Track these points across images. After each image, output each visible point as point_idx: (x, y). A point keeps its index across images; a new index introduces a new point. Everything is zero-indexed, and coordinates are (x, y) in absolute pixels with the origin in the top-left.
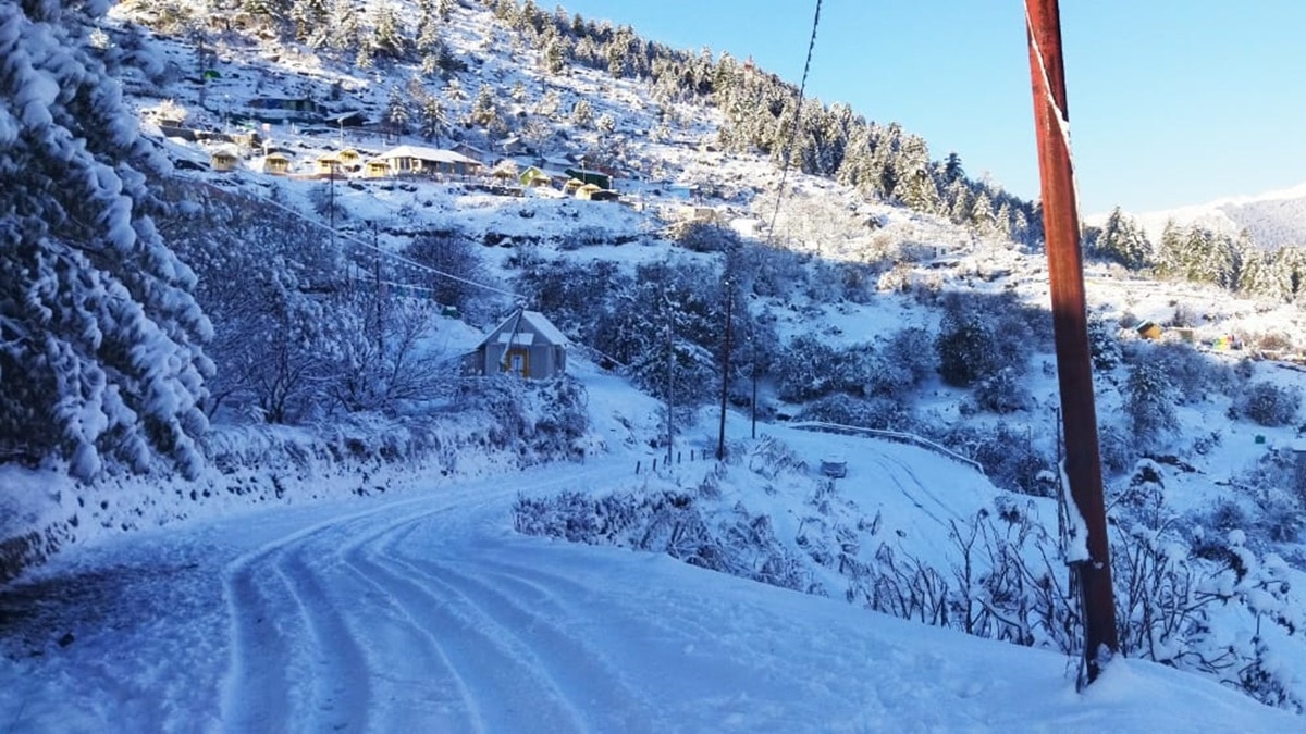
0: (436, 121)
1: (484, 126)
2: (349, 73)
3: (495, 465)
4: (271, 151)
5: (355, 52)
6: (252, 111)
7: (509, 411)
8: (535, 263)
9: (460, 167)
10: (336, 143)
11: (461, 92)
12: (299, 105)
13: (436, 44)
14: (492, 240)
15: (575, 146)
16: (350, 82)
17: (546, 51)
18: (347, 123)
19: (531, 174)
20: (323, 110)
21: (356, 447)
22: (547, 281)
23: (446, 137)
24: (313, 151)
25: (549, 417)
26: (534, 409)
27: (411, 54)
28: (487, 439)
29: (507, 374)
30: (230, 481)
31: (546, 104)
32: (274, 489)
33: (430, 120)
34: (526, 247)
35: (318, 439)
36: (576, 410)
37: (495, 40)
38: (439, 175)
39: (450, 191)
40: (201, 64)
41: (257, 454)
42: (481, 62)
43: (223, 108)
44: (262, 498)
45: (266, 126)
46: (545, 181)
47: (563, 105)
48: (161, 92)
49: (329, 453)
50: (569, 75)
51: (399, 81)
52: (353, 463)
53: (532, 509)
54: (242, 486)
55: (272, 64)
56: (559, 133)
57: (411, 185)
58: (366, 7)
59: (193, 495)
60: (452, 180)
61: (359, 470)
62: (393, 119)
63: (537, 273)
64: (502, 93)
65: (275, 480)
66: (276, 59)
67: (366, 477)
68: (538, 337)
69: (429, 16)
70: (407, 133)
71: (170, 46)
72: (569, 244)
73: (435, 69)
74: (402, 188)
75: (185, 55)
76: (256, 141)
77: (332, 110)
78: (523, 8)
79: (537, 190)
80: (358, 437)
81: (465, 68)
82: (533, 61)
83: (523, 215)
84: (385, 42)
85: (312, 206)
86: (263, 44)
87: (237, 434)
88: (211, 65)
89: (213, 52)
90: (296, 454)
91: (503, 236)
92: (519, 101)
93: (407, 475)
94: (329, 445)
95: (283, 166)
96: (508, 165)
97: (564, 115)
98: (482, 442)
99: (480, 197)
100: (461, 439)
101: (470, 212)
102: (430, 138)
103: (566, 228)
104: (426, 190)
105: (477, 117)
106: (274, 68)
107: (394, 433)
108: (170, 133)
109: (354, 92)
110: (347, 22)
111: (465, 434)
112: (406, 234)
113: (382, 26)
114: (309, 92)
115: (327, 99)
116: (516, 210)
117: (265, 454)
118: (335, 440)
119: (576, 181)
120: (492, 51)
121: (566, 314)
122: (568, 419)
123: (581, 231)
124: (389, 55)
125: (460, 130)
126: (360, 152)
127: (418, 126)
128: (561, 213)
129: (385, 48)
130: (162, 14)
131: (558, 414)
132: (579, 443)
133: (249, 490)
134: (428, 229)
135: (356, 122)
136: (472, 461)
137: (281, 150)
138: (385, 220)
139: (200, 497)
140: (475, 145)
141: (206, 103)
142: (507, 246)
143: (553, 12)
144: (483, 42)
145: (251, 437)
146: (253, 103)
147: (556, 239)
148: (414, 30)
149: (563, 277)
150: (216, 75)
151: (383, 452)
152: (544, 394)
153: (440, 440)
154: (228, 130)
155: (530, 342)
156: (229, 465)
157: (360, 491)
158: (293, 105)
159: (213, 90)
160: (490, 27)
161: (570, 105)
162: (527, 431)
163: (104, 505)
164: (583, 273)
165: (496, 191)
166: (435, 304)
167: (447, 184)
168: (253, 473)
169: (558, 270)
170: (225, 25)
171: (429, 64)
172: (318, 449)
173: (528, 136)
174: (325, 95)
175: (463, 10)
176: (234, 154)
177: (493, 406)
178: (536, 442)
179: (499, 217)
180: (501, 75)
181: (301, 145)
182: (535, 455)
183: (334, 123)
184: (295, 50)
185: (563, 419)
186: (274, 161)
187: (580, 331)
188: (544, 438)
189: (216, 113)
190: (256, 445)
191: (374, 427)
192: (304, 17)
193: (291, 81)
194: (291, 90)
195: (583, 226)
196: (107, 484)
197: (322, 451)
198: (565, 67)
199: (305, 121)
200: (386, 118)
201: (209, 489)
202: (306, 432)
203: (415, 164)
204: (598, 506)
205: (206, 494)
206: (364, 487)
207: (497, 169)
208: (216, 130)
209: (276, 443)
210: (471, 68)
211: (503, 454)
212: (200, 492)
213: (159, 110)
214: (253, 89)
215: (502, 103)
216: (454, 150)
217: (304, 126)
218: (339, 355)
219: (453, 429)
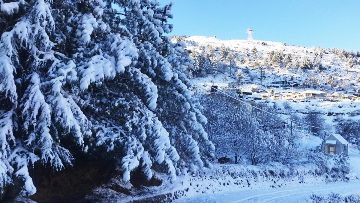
0: (316, 83)
1: (330, 83)
2: (296, 73)
3: (317, 181)
4: (276, 94)
5: (298, 68)
6: (272, 85)
7: (322, 164)
8: (342, 120)
9: (322, 95)
10: (291, 91)
11: (324, 75)
12: (283, 82)
13: (318, 64)
14: (330, 114)
15: (357, 87)
16: (295, 76)
17: (348, 62)
18: (294, 86)
19: (342, 96)
20: (289, 83)
21: (272, 173)
22: (345, 126)
23: (320, 88)
24: (286, 93)
25: (336, 167)
26: (331, 164)
27: (312, 67)
28: (315, 173)
29: (321, 152)
30: (235, 181)
31: (348, 76)
32: (247, 184)
33: (315, 83)
34: (340, 116)
35: (261, 170)
36: (345, 165)
37: (334, 61)
38: (316, 97)
39: (319, 101)
40: (261, 75)
41: (243, 173)
42: (330, 67)
43: (266, 85)
44: (244, 186)
45: (275, 88)
46: (346, 97)
47: (353, 76)
48: (253, 82)
49: (264, 174)
50: (355, 68)
51: (308, 74)
52: (271, 177)
53: (316, 198)
54: (238, 183)
55: (278, 73)
56: (352, 84)
57: (309, 100)
58: (301, 57)
59: (224, 184)
60: (320, 98)
61: (273, 180)
62: (306, 84)
63: (342, 123)
64: (336, 75)
65: (248, 181)
66: (279, 72)
67: (275, 182)
68: (338, 142)
69: (317, 57)
70: (309, 87)
71: (255, 71)
72: (353, 115)
73: (318, 70)
74: (306, 101)
75: (258, 73)
76: (273, 92)
77: (291, 83)
78: (342, 52)
79: (344, 100)
80: (273, 170)
81: (326, 69)
82: (345, 65)
83: (339, 107)
84: (305, 65)
85: (284, 107)
86: (276, 68)
87: (238, 167)
88: (264, 75)
89: (264, 72)
90: (254, 174)
91: (333, 113)
92: (340, 76)
93: (288, 183)
94: (264, 172)
95: (278, 98)
96: (336, 94)
97: (354, 79)
98: (313, 173)
99: (327, 102)
100: (306, 172)
101: (324, 107)
102: (315, 88)
103: (352, 110)
104: (313, 101)
105: (328, 82)
106: (278, 74)
107: (284, 169)
108: (253, 92)
109: (297, 78)
110: (296, 61)
111: (307, 170)
112: (307, 113)
113: (305, 61)
114: (285, 79)
115: (290, 80)
116: (337, 105)
117: (245, 173)
118: (266, 170)
119: (356, 97)
120: (333, 64)
121: (351, 135)
122: (343, 167)
123: (356, 111)
124: (306, 68)
125: (323, 85)
126: (297, 93)
127: (312, 85)
128: (351, 106)
129: (305, 66)
130: (254, 64)
131: (339, 166)
132: (347, 176)
133: (240, 184)
134: (313, 112)
135: (296, 85)
136: (309, 179)
137: (278, 94)
138: (302, 110)
139: (226, 185)
140: (327, 89)
141: (262, 84)
142: (334, 116)
143: (351, 52)
144: (331, 62)
145: (241, 168)
146: (273, 83)
147: (349, 113)
148: (313, 61)
149: (350, 124)
150: (265, 77)
151: (280, 175)
152: (335, 159)
153: (299, 172)
154: (266, 90)
155: (335, 143)
156: (235, 176)
157: (273, 186)
158: (282, 82)
159: (264, 81)
160: (333, 58)
161: (355, 76)
162: (329, 171)
163: (197, 186)
164: (356, 123)
165: (332, 101)
166: (311, 132)
167: (318, 100)
168: (242, 179)
169: (349, 122)
170: (267, 65)
171: (316, 69)
172: (260, 173)
173: (342, 85)
174: (289, 79)
175: (326, 55)
176: (267, 95)
177: (317, 162)
178: (332, 174)
179: (332, 108)
180: (336, 70)
181: (283, 92)
182: (331, 179)
183: (291, 86)
184: (283, 69)
185: (341, 168)
186: (276, 97)
187: (355, 140)
188: (334, 173)
189: (264, 86)
190: (243, 171)
191: (278, 167)
192: (286, 61)
193: (282, 77)
194: (281, 79)
195: (357, 109)
196: (199, 180)
197: (262, 173)
198: (354, 66)
199: (284, 86)
200: (304, 84)
201: (229, 183)
202: (258, 168)
203: (310, 95)
204: (346, 199)
205: (228, 184)
206: (274, 185)
207: (333, 95)
208: (264, 90)
209: (248, 170)
210: (327, 69)
211: (320, 177)
212: (226, 183)
213: (252, 86)
214: (273, 79)
215: (335, 77)
216: (322, 91)
217: (284, 87)
218: (266, 145)
219: (303, 169)
